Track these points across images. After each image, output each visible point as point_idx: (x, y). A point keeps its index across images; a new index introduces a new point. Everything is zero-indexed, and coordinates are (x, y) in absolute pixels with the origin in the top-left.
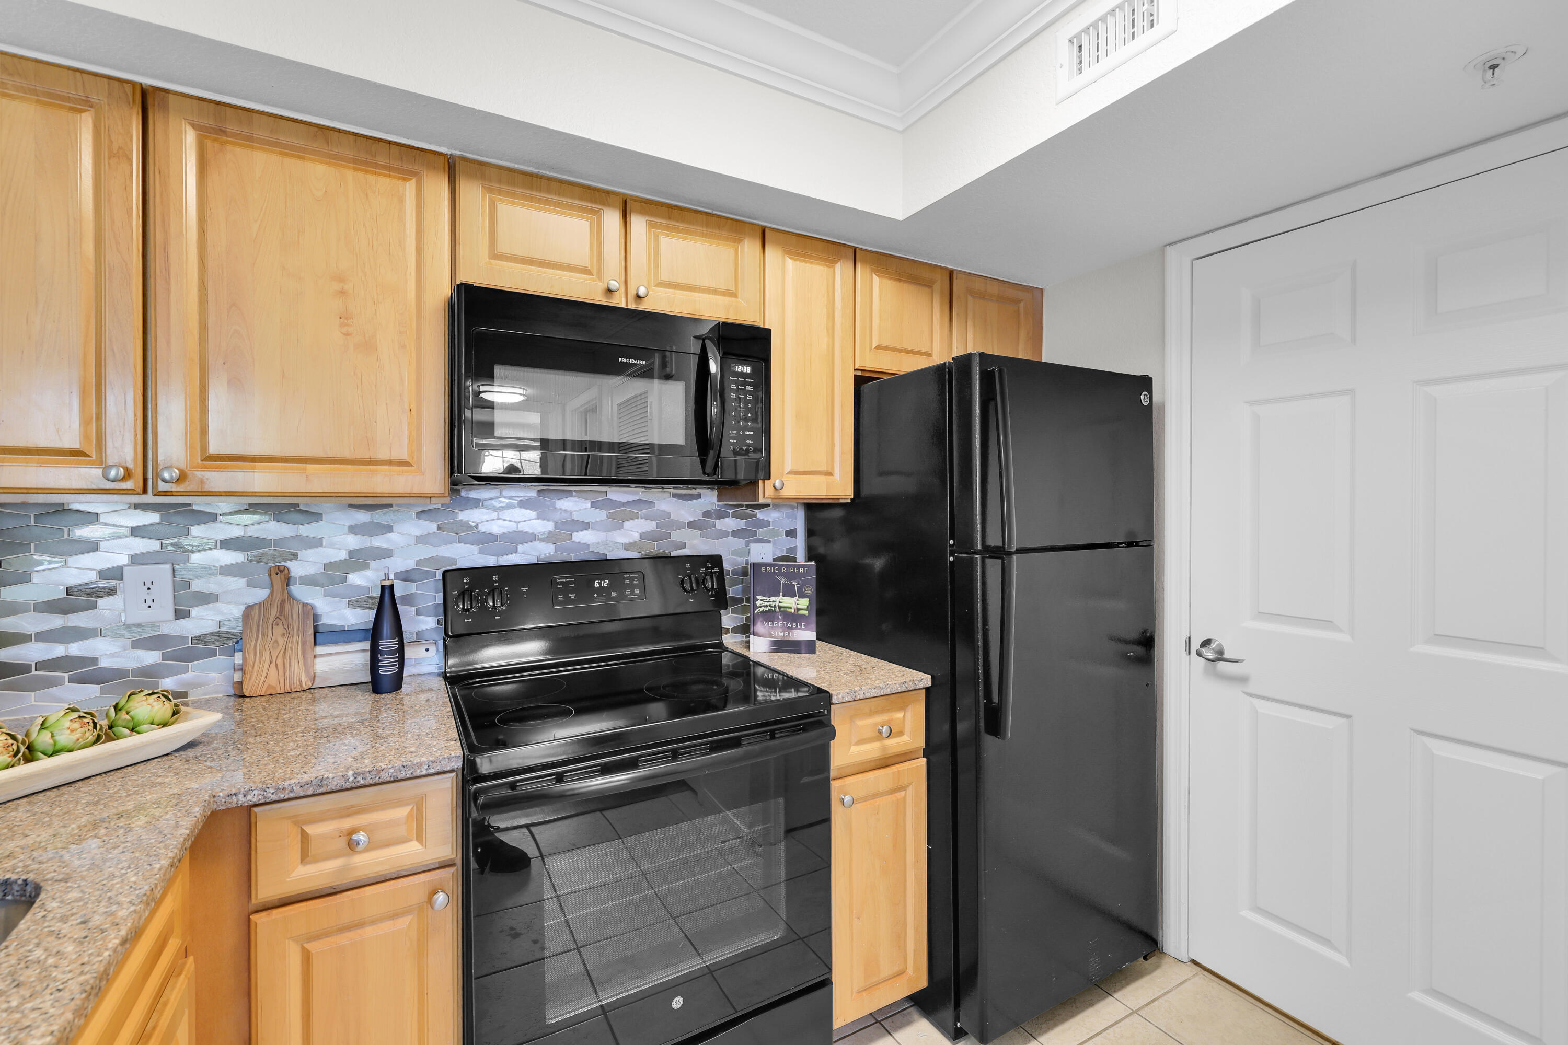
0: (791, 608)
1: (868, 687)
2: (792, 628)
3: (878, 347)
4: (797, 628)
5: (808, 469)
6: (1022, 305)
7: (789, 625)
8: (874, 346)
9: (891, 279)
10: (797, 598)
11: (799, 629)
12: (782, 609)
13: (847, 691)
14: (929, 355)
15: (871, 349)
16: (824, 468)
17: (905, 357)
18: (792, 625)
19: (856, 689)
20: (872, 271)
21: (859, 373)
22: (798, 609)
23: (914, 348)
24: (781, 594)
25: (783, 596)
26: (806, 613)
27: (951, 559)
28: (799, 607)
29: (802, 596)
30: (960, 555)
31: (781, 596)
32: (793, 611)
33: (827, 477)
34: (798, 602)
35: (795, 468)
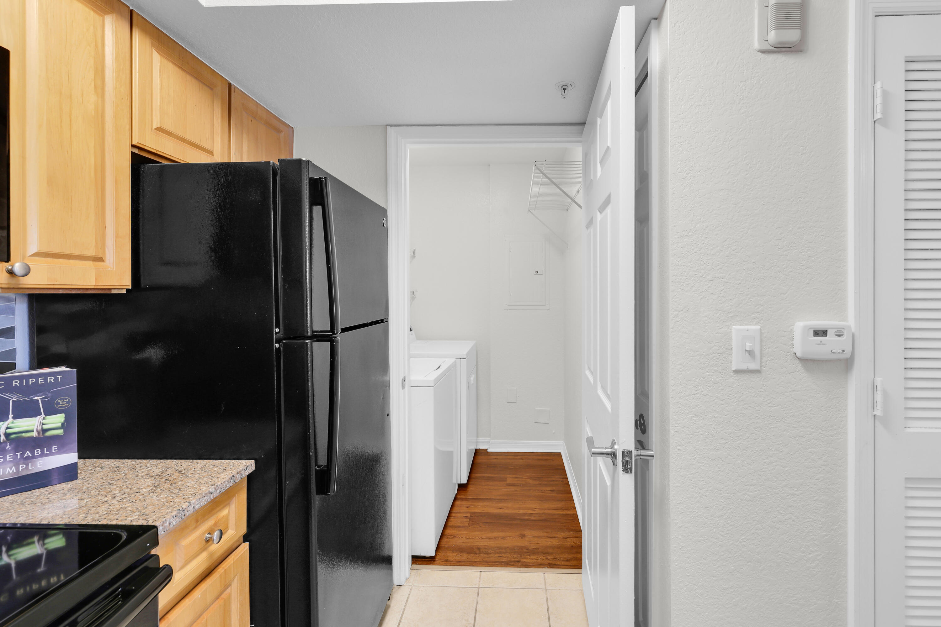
0: (32, 431)
1: (197, 498)
2: (33, 457)
3: (159, 129)
4: (42, 455)
5: (67, 251)
6: (282, 135)
7: (28, 453)
8: (154, 127)
9: (174, 63)
10: (43, 416)
11: (47, 455)
12: (13, 436)
13: (174, 513)
14: (211, 153)
15: (152, 129)
16: (92, 252)
17: (188, 148)
18: (33, 453)
19: (184, 506)
20: (153, 45)
21: (136, 151)
22: (44, 431)
23: (197, 142)
24: (11, 416)
25: (14, 418)
26: (60, 432)
27: (277, 345)
28: (45, 427)
29: (50, 411)
30: (287, 341)
31: (11, 419)
32: (35, 434)
33: (95, 263)
34: (44, 421)
35: (45, 249)
